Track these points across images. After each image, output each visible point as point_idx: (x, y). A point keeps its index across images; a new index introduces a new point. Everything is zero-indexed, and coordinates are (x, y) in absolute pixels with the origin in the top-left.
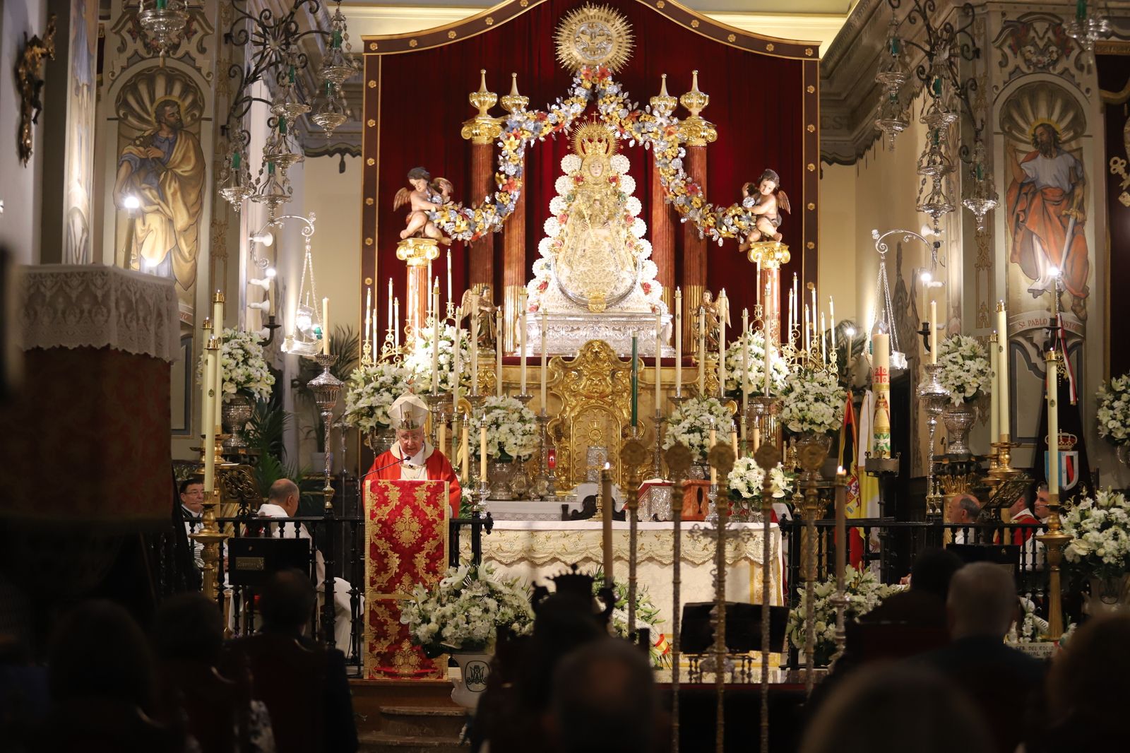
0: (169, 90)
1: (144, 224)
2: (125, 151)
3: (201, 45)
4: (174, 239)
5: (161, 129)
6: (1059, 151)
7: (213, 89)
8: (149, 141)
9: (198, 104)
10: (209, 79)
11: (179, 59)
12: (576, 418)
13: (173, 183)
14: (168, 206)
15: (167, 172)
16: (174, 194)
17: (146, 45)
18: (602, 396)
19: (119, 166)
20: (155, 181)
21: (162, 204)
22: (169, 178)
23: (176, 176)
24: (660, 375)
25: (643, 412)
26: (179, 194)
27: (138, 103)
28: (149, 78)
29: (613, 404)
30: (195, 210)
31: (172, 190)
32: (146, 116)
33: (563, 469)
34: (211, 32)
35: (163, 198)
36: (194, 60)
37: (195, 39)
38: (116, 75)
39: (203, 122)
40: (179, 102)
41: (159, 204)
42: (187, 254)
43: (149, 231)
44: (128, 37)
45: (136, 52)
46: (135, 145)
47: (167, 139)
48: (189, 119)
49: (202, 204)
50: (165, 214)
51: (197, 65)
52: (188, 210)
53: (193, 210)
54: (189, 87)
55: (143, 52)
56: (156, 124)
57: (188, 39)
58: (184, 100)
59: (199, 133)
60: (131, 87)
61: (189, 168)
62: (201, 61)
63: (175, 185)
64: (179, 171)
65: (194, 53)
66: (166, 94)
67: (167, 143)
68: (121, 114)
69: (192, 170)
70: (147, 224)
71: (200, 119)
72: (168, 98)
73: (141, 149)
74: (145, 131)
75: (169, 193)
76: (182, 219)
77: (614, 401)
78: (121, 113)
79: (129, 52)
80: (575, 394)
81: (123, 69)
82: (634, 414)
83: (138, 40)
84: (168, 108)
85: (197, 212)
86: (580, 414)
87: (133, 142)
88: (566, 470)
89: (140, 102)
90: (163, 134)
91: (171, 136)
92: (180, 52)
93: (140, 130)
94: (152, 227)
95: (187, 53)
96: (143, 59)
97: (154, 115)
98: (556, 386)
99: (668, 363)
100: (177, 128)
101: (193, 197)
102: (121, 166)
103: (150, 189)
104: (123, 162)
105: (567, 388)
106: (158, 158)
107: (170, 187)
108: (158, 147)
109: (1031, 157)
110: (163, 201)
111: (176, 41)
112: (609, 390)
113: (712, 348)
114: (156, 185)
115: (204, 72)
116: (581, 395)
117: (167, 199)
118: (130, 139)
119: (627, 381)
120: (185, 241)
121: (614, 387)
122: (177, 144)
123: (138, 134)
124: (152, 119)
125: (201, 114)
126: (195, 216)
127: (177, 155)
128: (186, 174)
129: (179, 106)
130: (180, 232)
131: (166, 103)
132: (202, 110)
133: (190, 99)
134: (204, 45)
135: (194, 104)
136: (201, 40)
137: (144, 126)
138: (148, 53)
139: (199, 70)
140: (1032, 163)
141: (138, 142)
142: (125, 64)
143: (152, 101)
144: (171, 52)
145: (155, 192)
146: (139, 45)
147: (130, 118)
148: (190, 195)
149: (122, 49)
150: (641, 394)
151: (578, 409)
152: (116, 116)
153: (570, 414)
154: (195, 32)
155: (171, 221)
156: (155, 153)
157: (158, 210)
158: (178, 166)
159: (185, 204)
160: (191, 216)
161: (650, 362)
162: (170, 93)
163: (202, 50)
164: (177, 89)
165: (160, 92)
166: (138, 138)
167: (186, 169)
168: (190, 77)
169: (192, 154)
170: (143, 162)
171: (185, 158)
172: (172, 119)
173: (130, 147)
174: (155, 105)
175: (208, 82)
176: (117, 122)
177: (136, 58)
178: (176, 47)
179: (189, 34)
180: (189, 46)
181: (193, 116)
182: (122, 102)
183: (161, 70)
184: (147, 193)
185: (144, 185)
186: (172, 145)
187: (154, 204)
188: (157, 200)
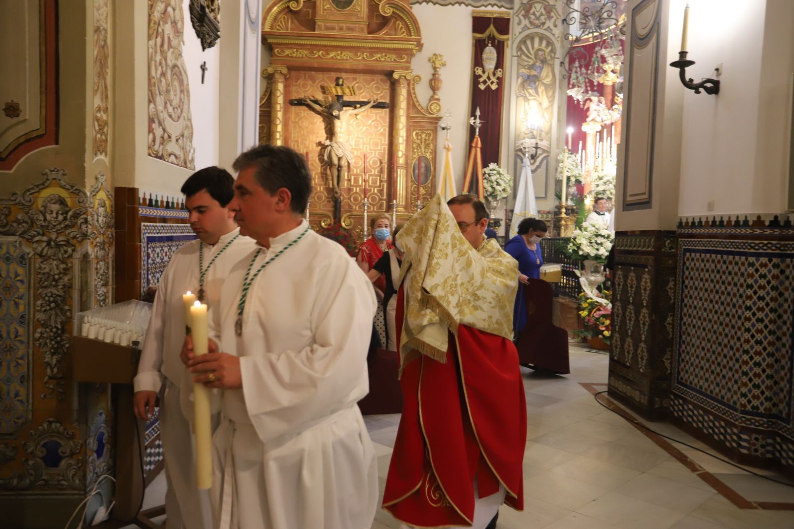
0: (540, 44)
1: (529, 104)
2: (521, 71)
3: (555, 23)
5: (537, 62)
7: (560, 44)
8: (531, 67)
9: (553, 51)
11: (545, 30)
13: (542, 87)
14: (539, 96)
15: (539, 82)
16: (542, 92)
17: (530, 22)
19: (518, 78)
20: (534, 86)
21: (537, 96)
22: (540, 84)
23: (543, 83)
26: (544, 92)
28: (531, 37)
34: (559, 17)
35: (537, 93)
36: (551, 30)
37: (553, 20)
39: (556, 59)
40: (545, 49)
41: (535, 96)
42: (548, 119)
43: (531, 109)
44: (522, 18)
45: (526, 25)
46: (525, 69)
47: (539, 66)
49: (554, 97)
50: (538, 101)
51: (553, 33)
52: (548, 99)
53: (550, 100)
54: (549, 43)
55: (529, 25)
56: (534, 59)
57: (549, 20)
59: (554, 64)
60: (523, 42)
62: (555, 31)
64: (544, 81)
65: (552, 27)
67: (539, 68)
69: (550, 81)
72: (540, 47)
73: (528, 70)
74: (530, 62)
75: (540, 91)
76: (546, 103)
78: (519, 53)
79: (522, 25)
81: (520, 33)
83: (527, 19)
84: (540, 52)
87: (524, 67)
89: (527, 49)
90: (538, 64)
91: (541, 65)
92: (546, 26)
93: (527, 62)
95: (549, 27)
96: (529, 28)
97: (533, 55)
100: (544, 61)
103: (532, 89)
104: (520, 76)
106: (535, 75)
107: (540, 89)
108: (535, 70)
111: (544, 21)
114: (534, 88)
115: (556, 36)
117: (539, 94)
120: (547, 113)
122: (544, 69)
123: (526, 63)
124: (533, 57)
125: (554, 56)
126: (551, 102)
127: (544, 74)
128: (547, 83)
129: (545, 52)
131: (539, 50)
132: (555, 53)
133: (550, 48)
135: (552, 51)
136: (555, 20)
138: (531, 26)
139: (554, 35)
141: (526, 67)
142: (521, 30)
144: (541, 26)
145: (533, 91)
146: (527, 22)
147: (523, 56)
148: (549, 93)
149: (519, 23)
152: (516, 55)
154: (552, 17)
155: (540, 104)
156: (534, 73)
157: (535, 99)
158: (544, 79)
159: (547, 97)
160: (550, 102)
163: (555, 26)
164: (544, 43)
166: (526, 65)
167: (548, 81)
168: (550, 38)
169: (550, 74)
170: (529, 76)
171: (547, 76)
172: (542, 57)
173: (523, 69)
174: (534, 50)
175: (558, 40)
177: (526, 28)
178: (544, 24)
179: (550, 17)
180: (550, 24)
181: (551, 56)
182: (519, 49)
183: (537, 33)
184: (530, 91)
185: (529, 87)
186: (542, 69)
187: (533, 96)
188: (535, 94)
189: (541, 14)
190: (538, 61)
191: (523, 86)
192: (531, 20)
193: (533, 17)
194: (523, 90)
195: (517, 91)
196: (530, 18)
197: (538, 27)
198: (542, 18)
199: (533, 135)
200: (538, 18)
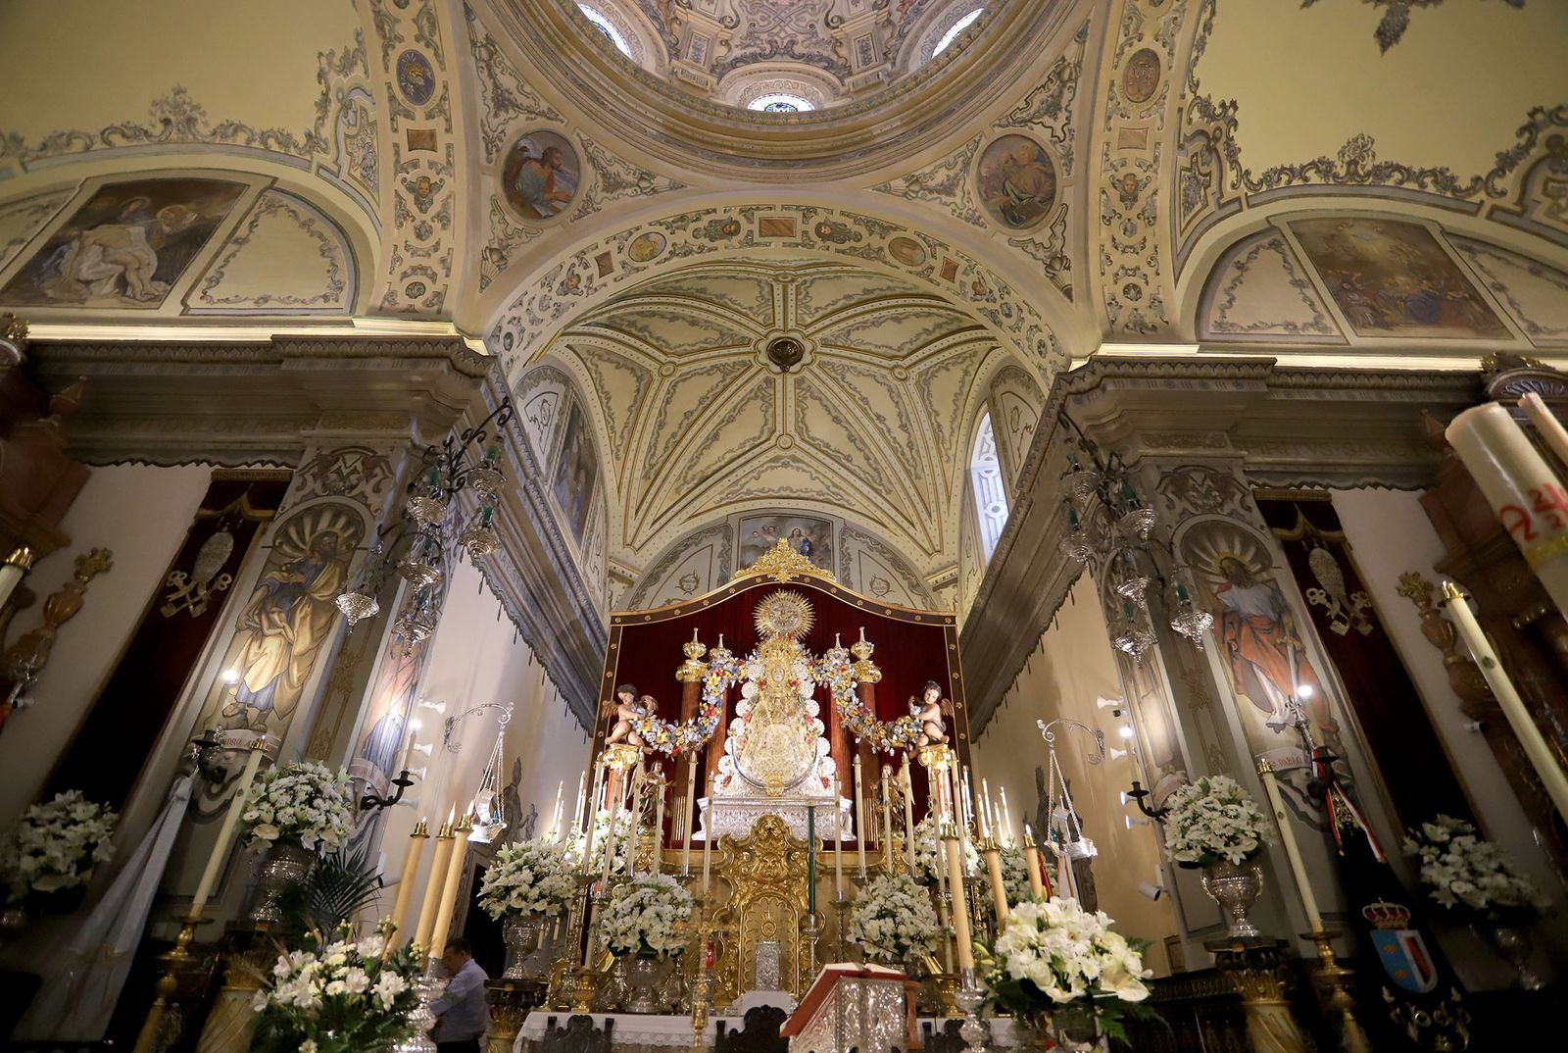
1: (260, 646)
2: (268, 576)
4: (286, 663)
6: (1254, 583)
8: (296, 567)
10: (376, 515)
12: (747, 907)
13: (306, 607)
14: (293, 630)
15: (304, 596)
16: (303, 619)
17: (325, 486)
18: (777, 880)
19: (255, 590)
20: (288, 604)
21: (287, 627)
22: (304, 602)
23: (311, 600)
24: (839, 859)
25: (822, 903)
26: (308, 619)
29: (788, 890)
30: (322, 633)
31: (302, 614)
33: (730, 971)
35: (290, 621)
36: (367, 498)
40: (339, 533)
41: (284, 627)
42: (295, 680)
43: (263, 654)
44: (310, 479)
45: (312, 491)
46: (280, 570)
47: (316, 565)
49: (330, 628)
50: (286, 637)
51: (369, 503)
52: (312, 636)
53: (317, 636)
55: (319, 491)
56: (309, 553)
60: (297, 520)
61: (328, 593)
63: (307, 610)
64: (316, 596)
67: (316, 568)
69: (330, 595)
70: (264, 646)
72: (330, 530)
73: (285, 574)
74: (295, 558)
75: (298, 617)
76: (303, 643)
77: (790, 886)
79: (306, 491)
80: (746, 878)
81: (295, 504)
82: (811, 902)
85: (322, 636)
86: (751, 901)
87: (279, 567)
88: (733, 974)
90: (313, 561)
91: (320, 563)
94: (267, 651)
97: (309, 544)
98: (726, 868)
99: (850, 847)
100: (329, 556)
101: (321, 623)
102: (258, 590)
103: (280, 612)
104: (262, 586)
105: (737, 872)
106: (299, 583)
107: (301, 611)
108: (302, 573)
109: (1225, 588)
110: (289, 625)
112: (784, 873)
113: (898, 825)
114: (287, 608)
115: (373, 509)
116: (753, 879)
117: (294, 623)
119: (804, 864)
120: (299, 665)
121: (790, 869)
122: (324, 570)
124: (307, 548)
126: (317, 642)
127: (320, 580)
128: (323, 599)
129: (338, 537)
130: (295, 657)
131: (327, 534)
139: (369, 507)
140: (1226, 594)
141: (284, 568)
145: (283, 616)
148: (320, 619)
150: (819, 880)
151: (749, 896)
153: (740, 903)
154: (375, 476)
155: (290, 645)
156: (298, 578)
157: (280, 633)
158: (316, 592)
159: (311, 628)
160: (314, 640)
161: (829, 845)
166: (285, 564)
167: (325, 595)
169: (335, 580)
170: (284, 586)
171: (326, 584)
172: (326, 548)
173: (274, 572)
174: (314, 535)
175: (374, 517)
184: (275, 616)
185: (275, 609)
186: (319, 571)
187: (279, 627)
188: (283, 624)
190: (317, 554)
191: (261, 606)
194: (259, 614)
195: (243, 618)
199: (246, 719)
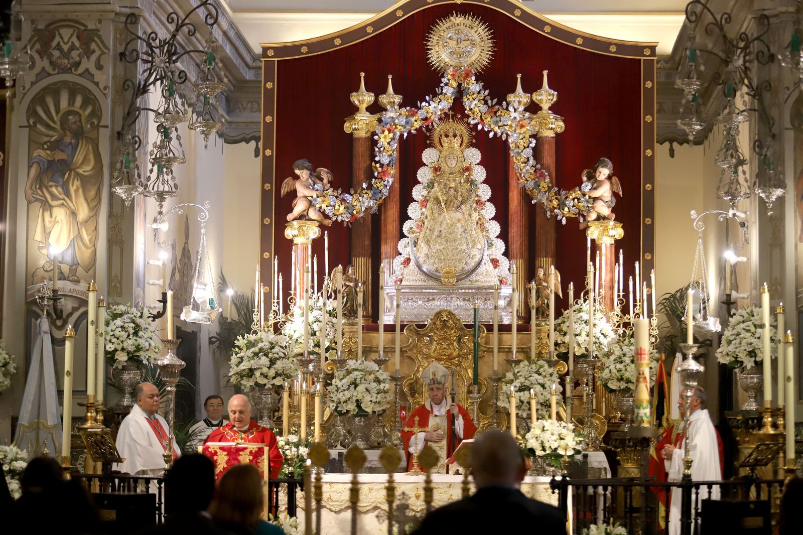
0: (72, 101)
1: (51, 216)
2: (35, 154)
3: (99, 62)
4: (76, 229)
5: (65, 135)
7: (109, 100)
8: (55, 146)
9: (96, 113)
10: (106, 92)
11: (80, 75)
13: (76, 181)
14: (71, 201)
15: (71, 172)
16: (76, 191)
17: (51, 63)
19: (30, 167)
20: (61, 180)
21: (67, 199)
22: (72, 177)
23: (78, 175)
26: (80, 191)
27: (45, 112)
28: (54, 91)
30: (95, 203)
31: (75, 187)
32: (52, 124)
34: (107, 51)
35: (67, 194)
36: (93, 76)
37: (94, 57)
38: (27, 89)
39: (101, 129)
40: (81, 112)
41: (64, 199)
42: (88, 242)
43: (56, 222)
44: (36, 56)
45: (43, 69)
46: (43, 149)
47: (71, 143)
48: (89, 126)
49: (100, 199)
50: (69, 208)
51: (96, 80)
52: (88, 204)
53: (93, 204)
54: (89, 100)
55: (49, 69)
56: (61, 131)
57: (88, 58)
58: (84, 110)
59: (98, 138)
60: (39, 99)
61: (89, 168)
62: (99, 76)
63: (77, 183)
64: (80, 171)
65: (93, 70)
66: (69, 105)
67: (71, 146)
68: (31, 123)
69: (91, 170)
70: (54, 216)
71: (98, 126)
72: (71, 108)
73: (49, 152)
74: (52, 137)
75: (72, 189)
76: (83, 212)
78: (31, 121)
79: (37, 70)
81: (33, 84)
83: (45, 58)
84: (71, 117)
85: (96, 206)
87: (41, 146)
89: (47, 111)
90: (68, 139)
91: (73, 141)
92: (81, 70)
93: (47, 136)
94: (58, 219)
95: (87, 70)
96: (49, 75)
97: (59, 123)
100: (79, 134)
101: (92, 193)
102: (32, 166)
103: (56, 186)
104: (33, 163)
106: (63, 160)
107: (73, 185)
108: (63, 151)
110: (68, 197)
111: (77, 59)
114: (61, 183)
115: (101, 86)
117: (70, 195)
118: (38, 143)
120: (86, 230)
122: (79, 147)
123: (46, 139)
124: (58, 126)
125: (99, 122)
126: (94, 209)
127: (79, 157)
128: (86, 174)
129: (80, 116)
130: (81, 223)
131: (69, 113)
132: (100, 119)
133: (89, 110)
134: (101, 63)
135: (93, 114)
136: (99, 58)
137: (51, 133)
138: (54, 70)
139: (97, 84)
141: (45, 147)
142: (34, 79)
143: (58, 110)
144: (73, 69)
145: (60, 189)
146: (45, 63)
147: (39, 126)
148: (90, 191)
149: (32, 67)
152: (27, 124)
154: (93, 52)
155: (74, 214)
156: (60, 156)
157: (63, 204)
158: (80, 167)
159: (86, 199)
160: (91, 209)
162: (73, 104)
163: (99, 67)
164: (79, 101)
165: (64, 103)
166: (45, 143)
167: (86, 169)
168: (89, 90)
169: (91, 156)
170: (51, 163)
171: (85, 161)
172: (74, 126)
173: (39, 150)
174: (60, 114)
175: (105, 94)
176: (28, 129)
177: (44, 74)
178: (77, 64)
179: (88, 53)
180: (88, 64)
181: (92, 124)
182: (31, 112)
183: (65, 84)
184: (54, 190)
185: (51, 183)
186: (75, 148)
187: (60, 199)
188: (62, 196)
189: (73, 48)
190: (68, 132)
191: (40, 182)
192: (54, 59)
193: (56, 53)
194: (40, 188)
195: (30, 192)
196: (52, 55)
197: (67, 70)
198: (75, 54)
199: (62, 273)
200: (66, 55)
